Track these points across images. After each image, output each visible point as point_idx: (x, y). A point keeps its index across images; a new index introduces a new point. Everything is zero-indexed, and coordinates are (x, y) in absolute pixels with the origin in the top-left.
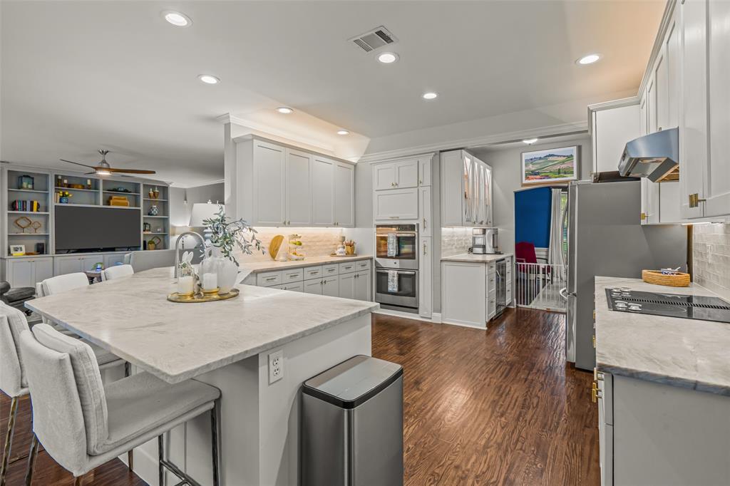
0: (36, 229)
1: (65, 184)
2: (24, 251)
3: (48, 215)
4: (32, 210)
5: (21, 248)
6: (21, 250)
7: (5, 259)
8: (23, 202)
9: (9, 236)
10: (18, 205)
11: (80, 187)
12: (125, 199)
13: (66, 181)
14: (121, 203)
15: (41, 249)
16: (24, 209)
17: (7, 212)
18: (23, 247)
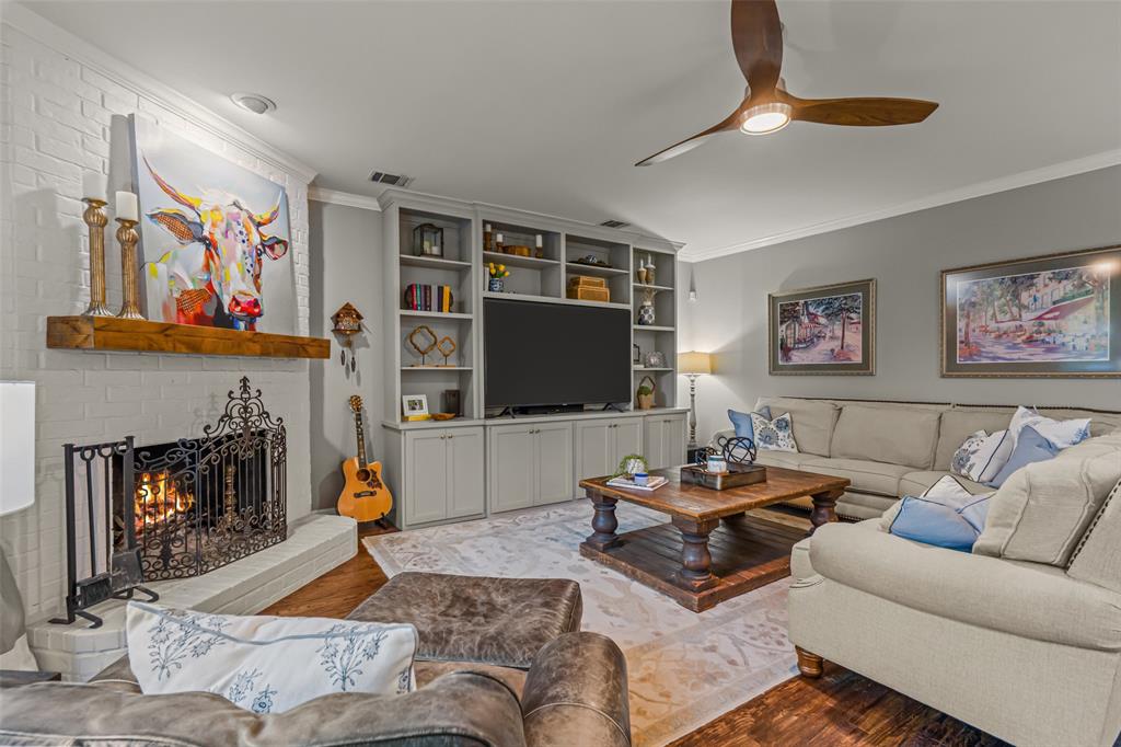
0: (446, 356)
1: (498, 244)
2: (425, 412)
3: (470, 320)
4: (440, 309)
5: (420, 402)
6: (421, 408)
7: (399, 431)
8: (425, 287)
9: (402, 371)
10: (418, 297)
11: (525, 251)
12: (601, 285)
13: (500, 238)
14: (594, 296)
15: (454, 406)
16: (427, 307)
17: (398, 312)
18: (423, 398)
